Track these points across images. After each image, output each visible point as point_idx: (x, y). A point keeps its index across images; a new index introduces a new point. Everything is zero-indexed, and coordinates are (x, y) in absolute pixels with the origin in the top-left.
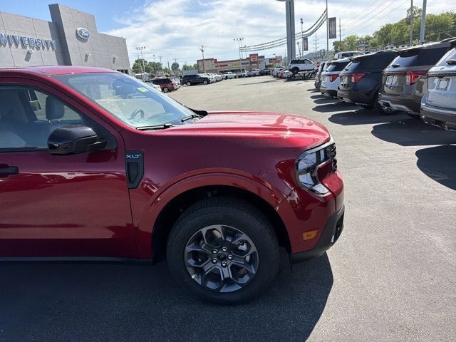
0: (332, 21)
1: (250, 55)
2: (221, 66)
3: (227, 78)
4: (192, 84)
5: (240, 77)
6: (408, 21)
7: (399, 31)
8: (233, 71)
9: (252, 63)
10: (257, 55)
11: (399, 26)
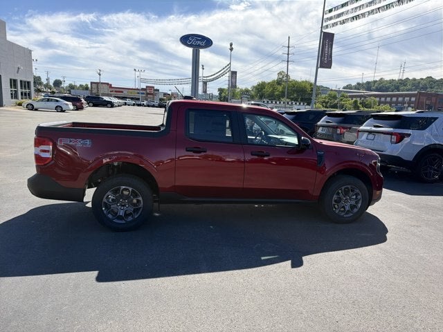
0: (234, 73)
1: (147, 87)
2: (116, 91)
3: (125, 104)
4: (95, 105)
5: (139, 105)
6: (279, 82)
7: (271, 89)
8: (132, 99)
9: (148, 94)
10: (153, 87)
11: (272, 84)
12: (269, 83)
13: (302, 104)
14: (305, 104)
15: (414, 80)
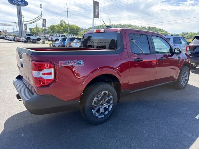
0: (44, 20)
6: (61, 25)
7: (58, 28)
11: (58, 26)
12: (56, 26)
13: (74, 35)
14: (76, 35)
15: (115, 25)
